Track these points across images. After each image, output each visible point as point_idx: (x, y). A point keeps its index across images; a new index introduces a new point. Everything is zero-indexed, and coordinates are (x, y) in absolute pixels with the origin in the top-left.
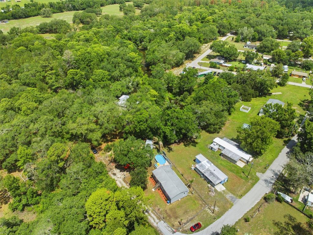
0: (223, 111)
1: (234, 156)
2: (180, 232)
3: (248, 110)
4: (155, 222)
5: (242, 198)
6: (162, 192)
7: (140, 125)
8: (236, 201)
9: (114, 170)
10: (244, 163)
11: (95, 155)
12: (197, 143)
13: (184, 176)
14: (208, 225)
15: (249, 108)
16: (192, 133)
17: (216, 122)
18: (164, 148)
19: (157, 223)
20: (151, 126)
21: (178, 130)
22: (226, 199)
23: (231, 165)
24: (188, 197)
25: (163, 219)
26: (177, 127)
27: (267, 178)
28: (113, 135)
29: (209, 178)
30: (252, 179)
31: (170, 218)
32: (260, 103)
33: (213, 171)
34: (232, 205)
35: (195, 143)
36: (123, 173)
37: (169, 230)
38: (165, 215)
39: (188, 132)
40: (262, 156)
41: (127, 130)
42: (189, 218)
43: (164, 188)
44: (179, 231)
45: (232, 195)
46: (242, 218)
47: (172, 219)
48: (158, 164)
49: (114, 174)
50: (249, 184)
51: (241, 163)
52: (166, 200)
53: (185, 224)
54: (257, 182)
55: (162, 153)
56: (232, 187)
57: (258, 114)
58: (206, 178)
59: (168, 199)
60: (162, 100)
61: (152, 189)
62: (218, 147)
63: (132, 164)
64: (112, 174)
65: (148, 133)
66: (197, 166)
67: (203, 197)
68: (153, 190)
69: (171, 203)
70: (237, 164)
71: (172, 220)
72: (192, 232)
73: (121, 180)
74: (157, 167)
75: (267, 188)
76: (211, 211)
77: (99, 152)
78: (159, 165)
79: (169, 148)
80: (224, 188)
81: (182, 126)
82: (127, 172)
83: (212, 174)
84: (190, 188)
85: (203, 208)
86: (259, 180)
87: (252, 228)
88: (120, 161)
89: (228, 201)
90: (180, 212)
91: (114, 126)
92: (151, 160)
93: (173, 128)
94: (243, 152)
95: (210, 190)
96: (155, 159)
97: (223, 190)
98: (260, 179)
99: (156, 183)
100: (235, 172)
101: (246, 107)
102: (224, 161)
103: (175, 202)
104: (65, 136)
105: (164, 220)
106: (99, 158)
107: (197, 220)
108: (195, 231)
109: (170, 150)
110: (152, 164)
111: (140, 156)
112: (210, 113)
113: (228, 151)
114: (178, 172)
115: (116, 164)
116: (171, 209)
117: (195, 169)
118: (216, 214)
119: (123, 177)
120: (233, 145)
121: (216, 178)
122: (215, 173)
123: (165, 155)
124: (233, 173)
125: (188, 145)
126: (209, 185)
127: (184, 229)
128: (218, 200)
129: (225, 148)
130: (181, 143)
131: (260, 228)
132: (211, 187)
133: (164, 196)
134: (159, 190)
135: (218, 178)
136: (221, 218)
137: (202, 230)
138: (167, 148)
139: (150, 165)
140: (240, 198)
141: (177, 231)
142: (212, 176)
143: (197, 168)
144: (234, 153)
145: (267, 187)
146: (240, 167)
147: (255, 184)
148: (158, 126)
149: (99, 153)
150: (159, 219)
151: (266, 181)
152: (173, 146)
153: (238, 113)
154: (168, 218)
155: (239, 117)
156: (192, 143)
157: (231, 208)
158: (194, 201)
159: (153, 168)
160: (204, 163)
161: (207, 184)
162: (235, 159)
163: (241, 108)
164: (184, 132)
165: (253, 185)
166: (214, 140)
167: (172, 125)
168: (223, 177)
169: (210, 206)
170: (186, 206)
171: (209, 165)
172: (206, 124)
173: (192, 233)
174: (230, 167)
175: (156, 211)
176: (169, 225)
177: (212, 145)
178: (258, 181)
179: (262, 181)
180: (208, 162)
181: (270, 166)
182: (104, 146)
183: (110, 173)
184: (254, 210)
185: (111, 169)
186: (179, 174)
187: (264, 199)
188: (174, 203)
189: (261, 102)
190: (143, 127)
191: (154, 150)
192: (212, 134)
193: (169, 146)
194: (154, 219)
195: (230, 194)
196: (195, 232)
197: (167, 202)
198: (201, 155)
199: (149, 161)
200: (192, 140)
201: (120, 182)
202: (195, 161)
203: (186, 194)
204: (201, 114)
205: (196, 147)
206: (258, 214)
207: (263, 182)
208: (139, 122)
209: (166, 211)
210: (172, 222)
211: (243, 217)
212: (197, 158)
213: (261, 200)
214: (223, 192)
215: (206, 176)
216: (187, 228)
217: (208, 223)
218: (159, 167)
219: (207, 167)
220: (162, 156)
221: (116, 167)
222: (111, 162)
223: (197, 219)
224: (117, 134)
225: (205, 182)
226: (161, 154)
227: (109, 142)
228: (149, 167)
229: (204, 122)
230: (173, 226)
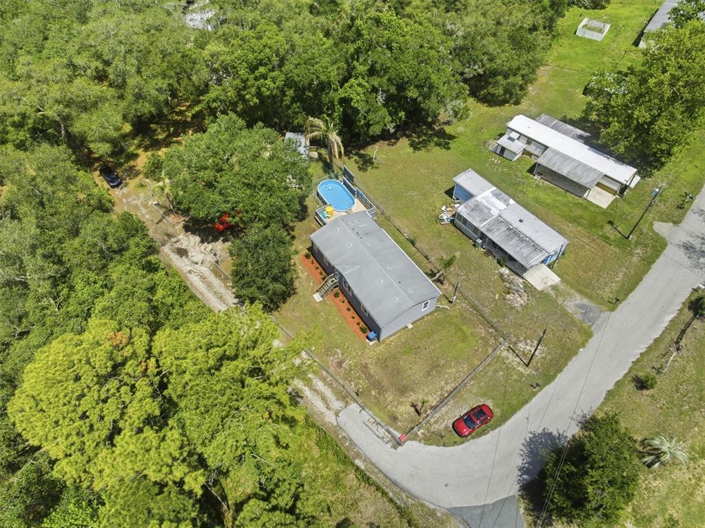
0: (534, 28)
1: (579, 171)
2: (420, 441)
3: (601, 31)
4: (328, 408)
5: (619, 308)
6: (349, 302)
7: (256, 79)
8: (599, 322)
9: (181, 237)
10: (610, 195)
11: (117, 193)
12: (451, 137)
13: (417, 244)
14: (514, 411)
15: (607, 25)
16: (443, 97)
17: (515, 64)
18: (345, 158)
19: (337, 414)
20: (296, 79)
21: (393, 90)
22: (564, 314)
23: (569, 202)
24: (436, 314)
25: (355, 395)
26: (389, 80)
27: (691, 240)
28: (173, 125)
29: (505, 248)
30: (641, 244)
31: (379, 393)
32: (637, 12)
33: (516, 224)
34: (590, 335)
35: (445, 139)
36: (210, 246)
37: (381, 436)
38: (363, 384)
39: (426, 97)
40: (665, 168)
41: (214, 101)
42: (449, 388)
43: (356, 292)
44: (415, 437)
45: (585, 301)
46: (626, 376)
47: (389, 397)
48: (329, 209)
49: (182, 252)
50: (635, 259)
51: (599, 193)
52: (363, 331)
53: (434, 408)
54: (661, 252)
55: (340, 173)
56: (581, 273)
57: (636, 43)
58: (494, 249)
59: (370, 326)
60: (332, 11)
61: (314, 296)
62: (525, 146)
63: (233, 213)
64: (173, 251)
65: (288, 107)
66: (462, 209)
67: (487, 311)
68: (317, 297)
69: (381, 339)
70: (590, 199)
71: (389, 400)
72: (461, 439)
73: (205, 270)
74: (326, 220)
75: (696, 270)
76: (518, 359)
77: (128, 180)
78: (331, 213)
79: (361, 156)
80: (554, 279)
81: (408, 73)
82: (224, 241)
83: (513, 232)
84: (442, 283)
85: (490, 350)
86: (666, 245)
87: (661, 408)
88: (192, 205)
89: (573, 322)
90: (414, 369)
91: (165, 86)
92: (302, 199)
93: (376, 84)
94: (608, 158)
95: (508, 285)
96: (318, 194)
97: (552, 286)
98: (668, 242)
99: (324, 274)
100: (585, 222)
101: (595, 23)
102: (546, 188)
103: (397, 333)
104: (10, 136)
105: (360, 401)
106: (130, 200)
107: (476, 395)
108: (470, 433)
109: (366, 162)
110: (309, 210)
111: (263, 186)
112: (494, 35)
113: (558, 157)
114: (397, 233)
115: (187, 219)
116: (383, 362)
117: (452, 221)
118: (537, 370)
119: (210, 259)
120: (573, 137)
121: (528, 246)
122: (525, 229)
123: (351, 178)
124: (579, 228)
125: (425, 144)
126: (505, 271)
127: (432, 430)
128: (537, 317)
129: (546, 148)
130: (401, 140)
131: (691, 407)
132: (511, 277)
133: (356, 317)
134: (336, 295)
135: (536, 248)
136: (557, 379)
137: (495, 428)
138: (356, 157)
139: (302, 214)
140: (613, 310)
141: (409, 439)
142: (515, 241)
143: (460, 217)
144: (580, 164)
145: (696, 266)
146: (598, 206)
147: (654, 262)
148: (323, 78)
149: (126, 185)
150: (344, 397)
151: (688, 248)
152: (375, 151)
153: (570, 42)
154: (373, 393)
155: (577, 54)
156: (436, 139)
157: (587, 345)
158: (460, 329)
159: (314, 225)
160: (483, 198)
161: (496, 268)
162: (582, 181)
163: (580, 26)
164: (415, 96)
165: (648, 262)
166: (511, 124)
167: (372, 72)
168: (552, 241)
169: (514, 339)
170: (432, 347)
171: (502, 206)
172: (481, 71)
173: (463, 442)
174: (566, 209)
175: (332, 370)
176: (380, 418)
177: (503, 141)
178: (664, 249)
179: (676, 249)
180: (496, 196)
181: (696, 201)
182: (143, 160)
183: (166, 249)
184: (662, 346)
185: (170, 236)
186: (401, 238)
187: (690, 308)
188: (391, 339)
189: (638, 9)
190: (270, 86)
191: (313, 164)
192: (498, 107)
193: (362, 152)
194: (324, 399)
195: (578, 296)
196: (473, 438)
197: (367, 337)
198: (473, 172)
199: (296, 202)
200: (437, 129)
201: (203, 278)
202: (451, 196)
203: (431, 307)
204: (465, 38)
205: (449, 148)
206: (676, 361)
207: (681, 255)
208: (253, 69)
209: (366, 367)
210: (389, 407)
211: (629, 372)
212: (457, 185)
213: (681, 310)
214: (552, 293)
215: (495, 240)
216: (443, 426)
217: (515, 402)
218: (332, 218)
219: (495, 212)
220: (342, 183)
221: (187, 228)
222: (169, 212)
223: (474, 391)
224: (189, 119)
225: (490, 262)
226: (337, 177)
227: (160, 148)
228: (301, 221)
229: (476, 67)
230: (394, 419)
